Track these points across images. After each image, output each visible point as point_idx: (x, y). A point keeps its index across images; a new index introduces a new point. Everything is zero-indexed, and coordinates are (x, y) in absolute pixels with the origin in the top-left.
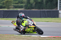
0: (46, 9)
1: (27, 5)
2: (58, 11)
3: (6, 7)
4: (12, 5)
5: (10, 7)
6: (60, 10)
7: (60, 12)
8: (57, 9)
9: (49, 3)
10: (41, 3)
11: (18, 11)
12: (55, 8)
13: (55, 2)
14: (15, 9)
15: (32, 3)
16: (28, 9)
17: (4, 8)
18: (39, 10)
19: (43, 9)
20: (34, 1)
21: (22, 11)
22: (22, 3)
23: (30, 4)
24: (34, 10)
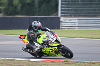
0: (39, 15)
2: (59, 18)
6: (62, 16)
7: (62, 19)
8: (57, 14)
9: (44, 5)
10: (31, 5)
12: (54, 13)
13: (54, 4)
15: (17, 5)
18: (28, 17)
19: (34, 15)
20: (19, 1)
23: (12, 6)
24: (19, 16)
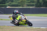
1: (37, 4)
3: (21, 5)
4: (26, 4)
5: (24, 5)
11: (30, 8)
14: (28, 7)
15: (41, 2)
16: (38, 7)
17: (20, 6)
20: (42, 1)
21: (33, 8)
22: (33, 2)
23: (39, 3)
